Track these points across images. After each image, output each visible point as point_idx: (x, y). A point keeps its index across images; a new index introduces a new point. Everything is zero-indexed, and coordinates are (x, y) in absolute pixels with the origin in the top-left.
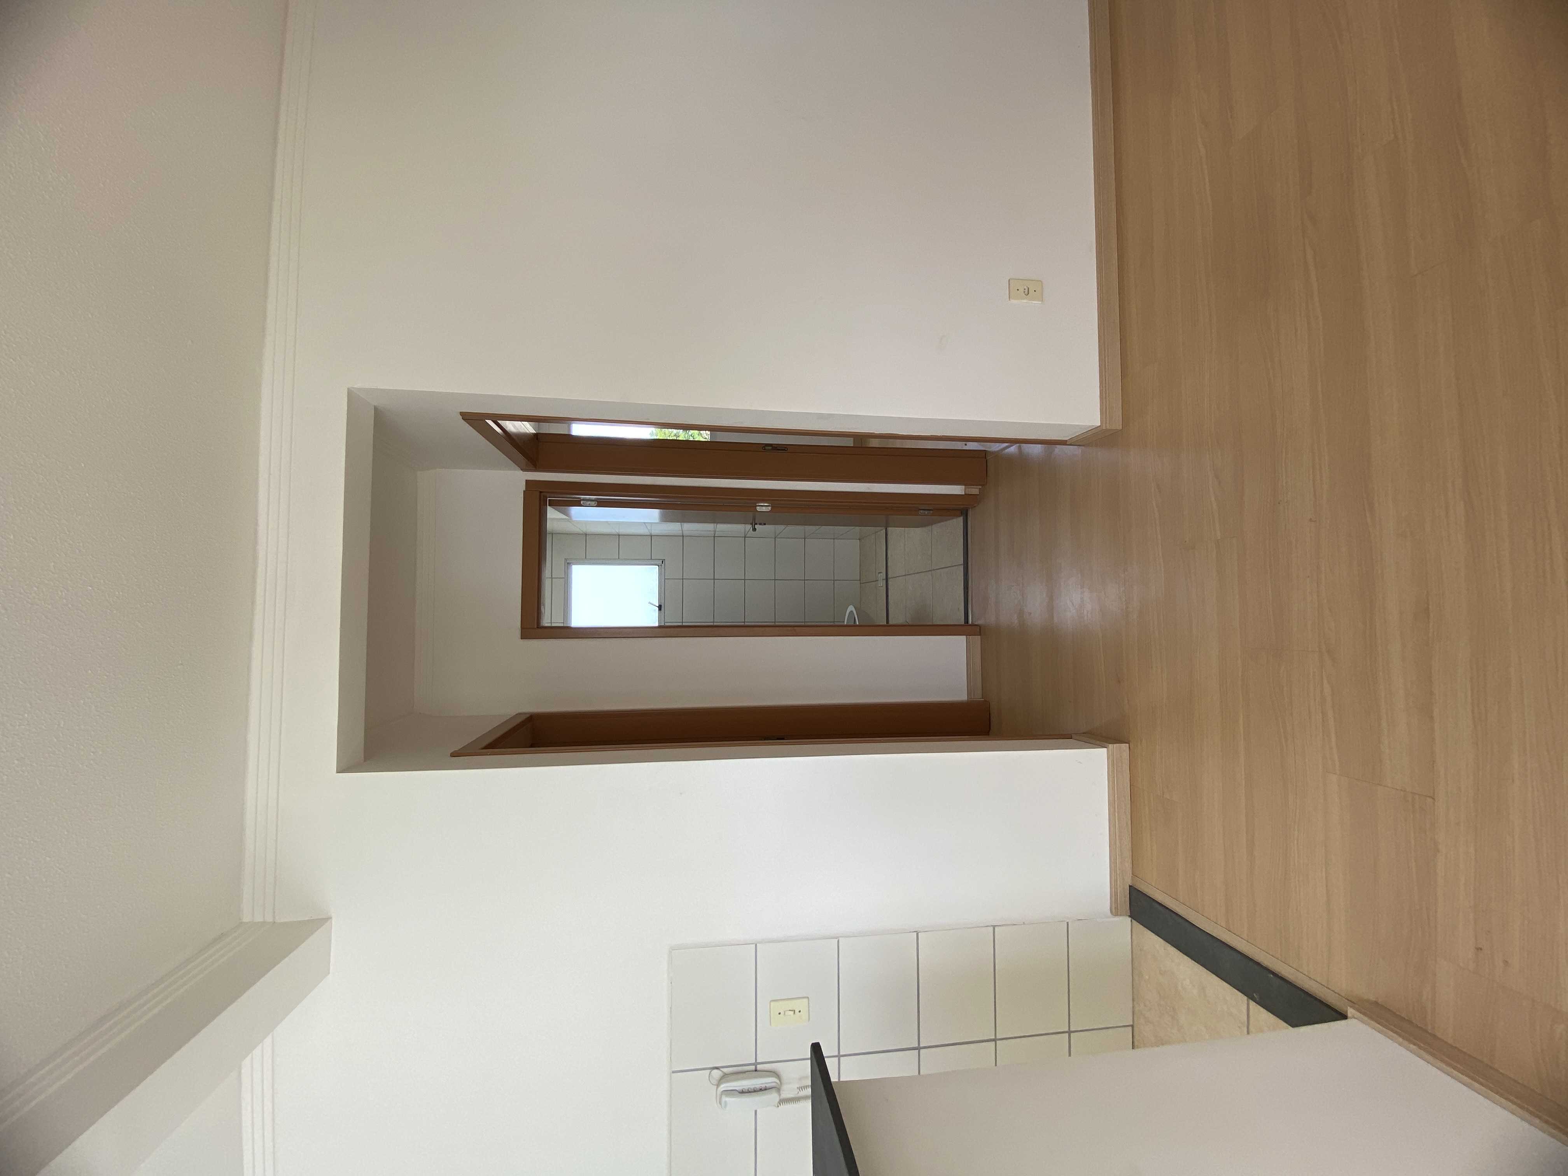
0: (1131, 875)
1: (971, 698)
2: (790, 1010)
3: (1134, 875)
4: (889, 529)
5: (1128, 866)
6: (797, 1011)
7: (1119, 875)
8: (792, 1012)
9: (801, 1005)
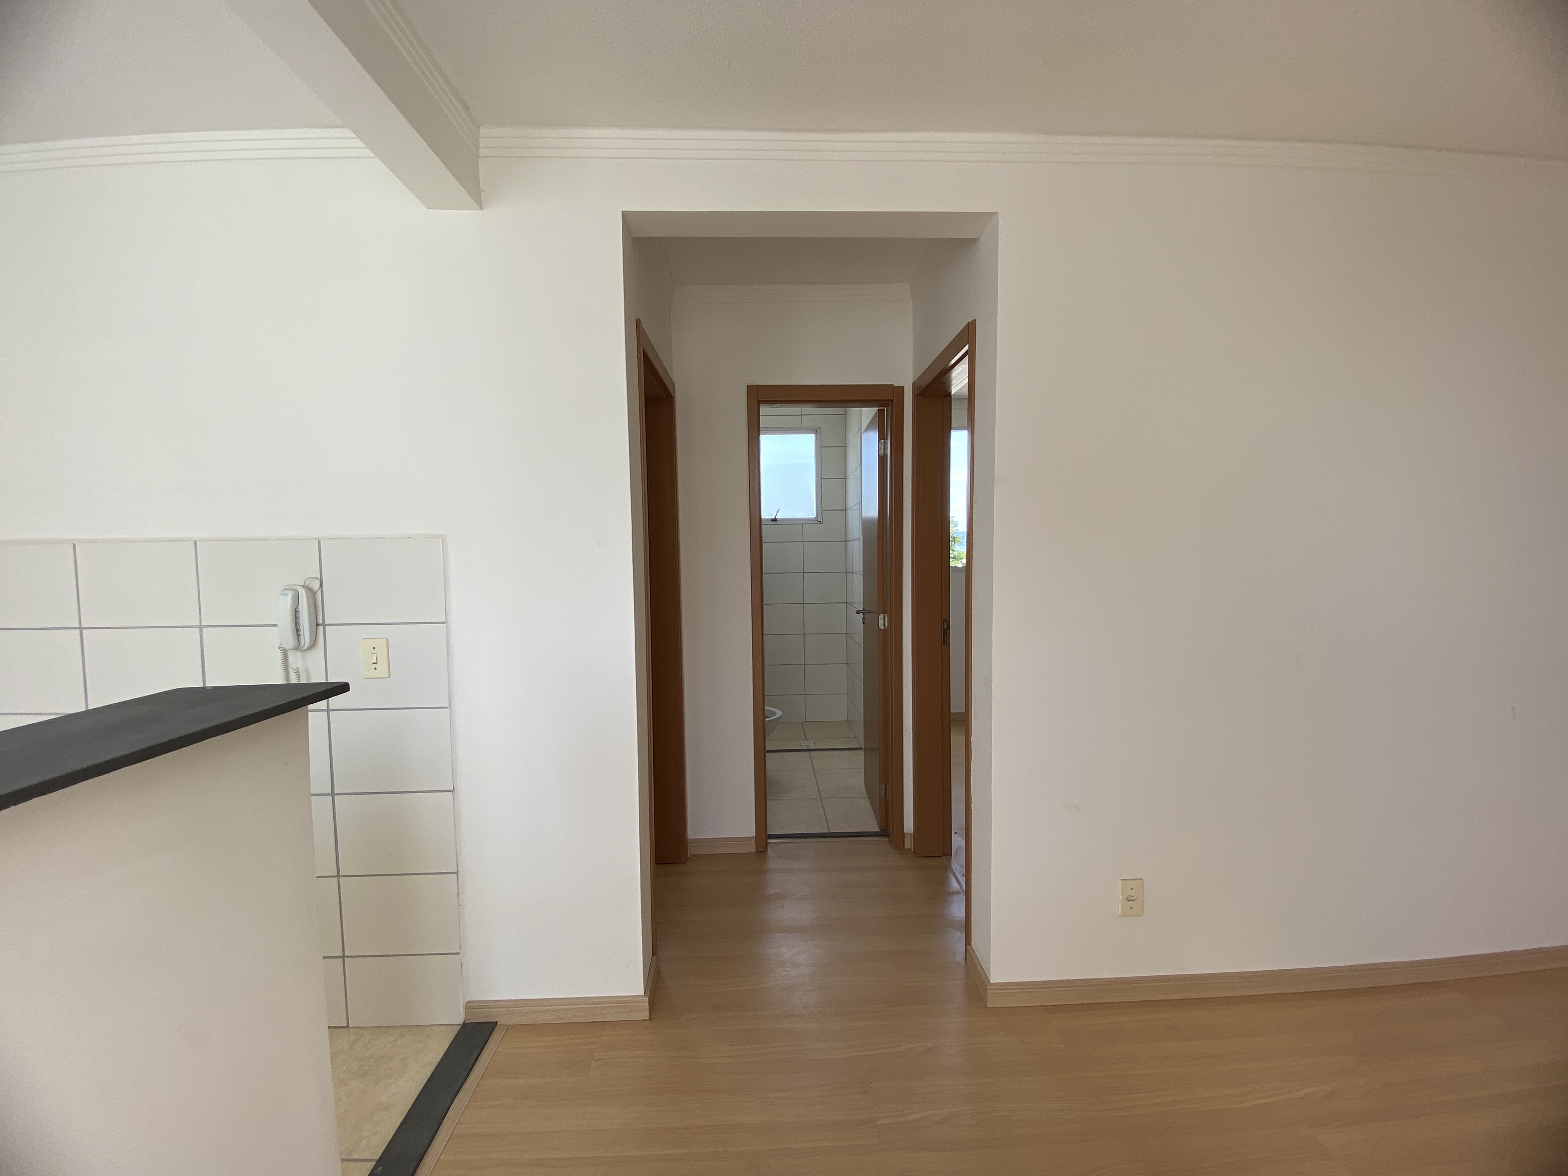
0: (508, 1024)
1: (690, 843)
2: (377, 658)
3: (509, 1027)
4: (862, 753)
5: (516, 1020)
6: (375, 666)
7: (508, 1010)
8: (375, 661)
9: (382, 670)
